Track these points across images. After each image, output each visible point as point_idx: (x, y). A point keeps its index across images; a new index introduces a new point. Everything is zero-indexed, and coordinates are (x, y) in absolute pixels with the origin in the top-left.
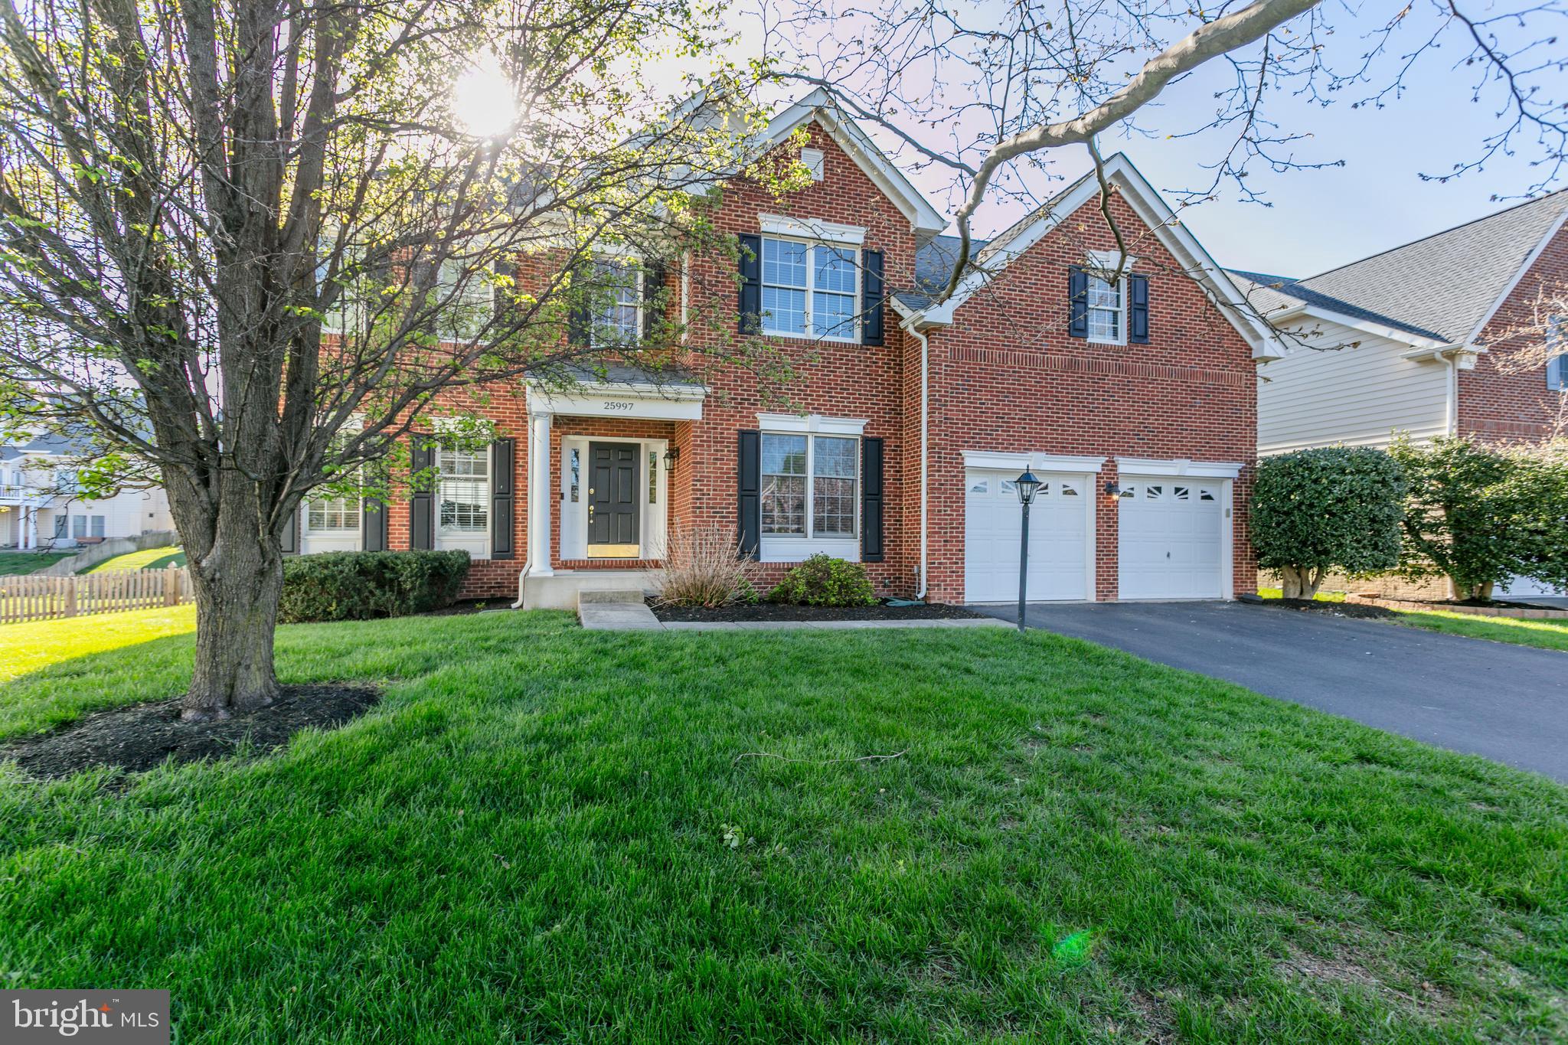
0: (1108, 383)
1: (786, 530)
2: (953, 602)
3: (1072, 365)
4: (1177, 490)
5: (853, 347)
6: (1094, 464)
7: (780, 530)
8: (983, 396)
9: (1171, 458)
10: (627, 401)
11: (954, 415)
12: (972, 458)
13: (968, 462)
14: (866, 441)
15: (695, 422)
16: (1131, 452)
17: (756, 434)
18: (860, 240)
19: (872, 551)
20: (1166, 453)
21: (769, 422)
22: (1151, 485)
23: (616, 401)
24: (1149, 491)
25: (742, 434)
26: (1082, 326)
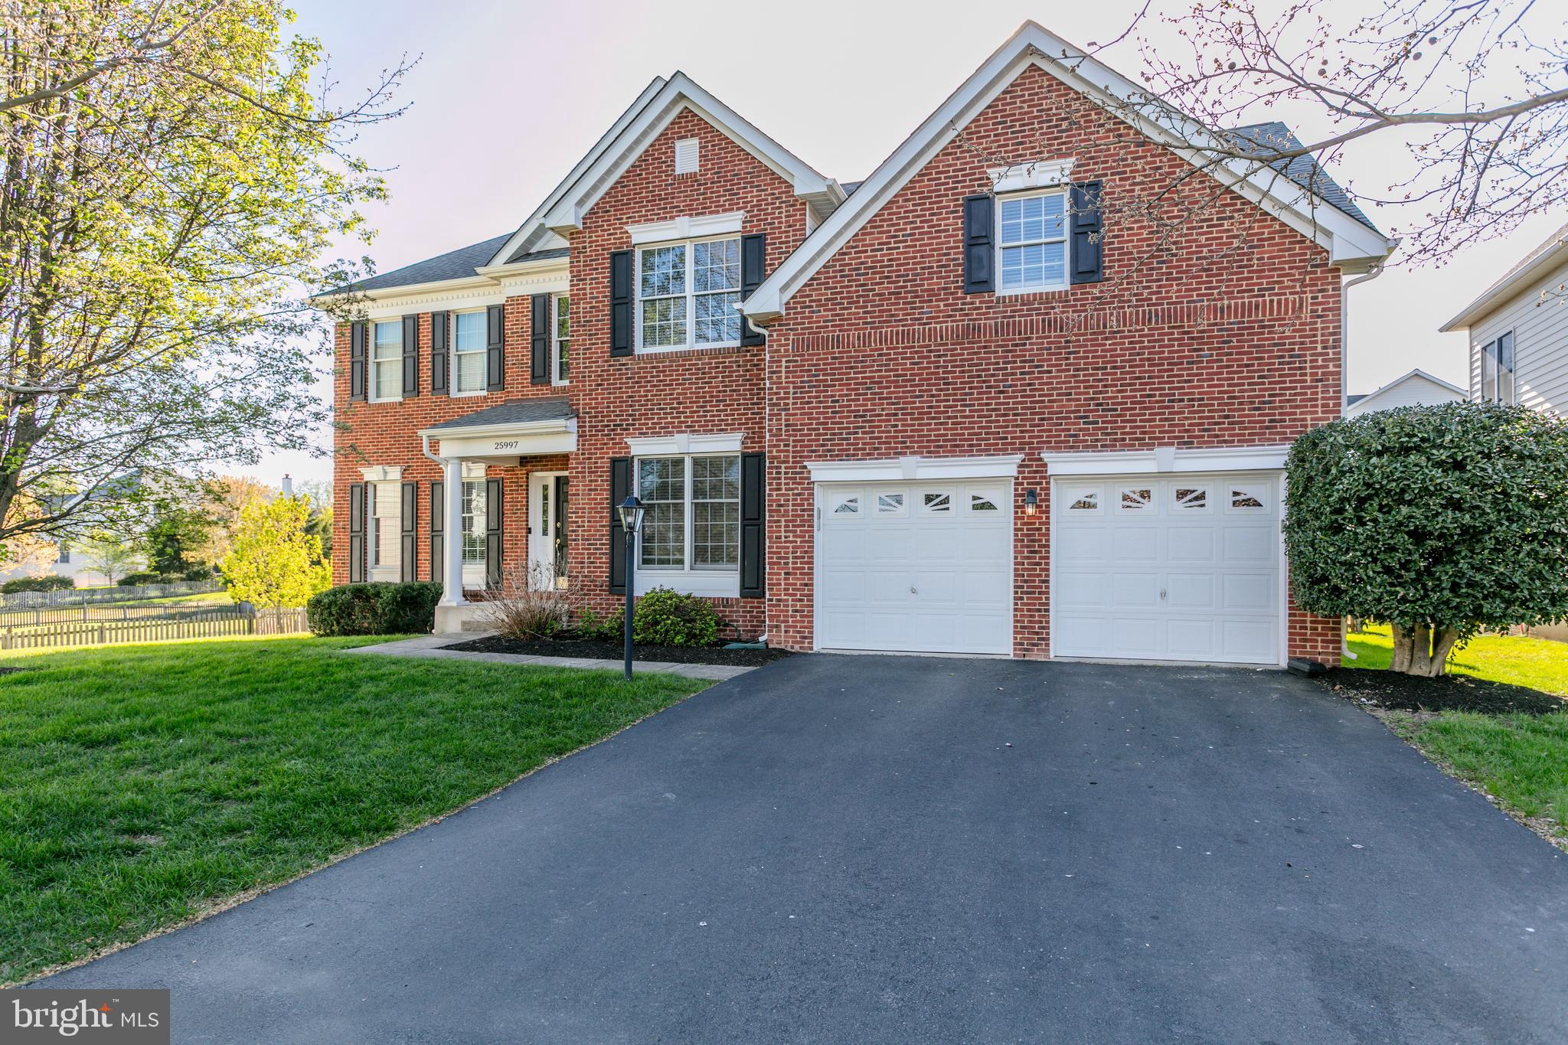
0: (1031, 348)
1: (668, 562)
2: (797, 647)
3: (971, 332)
4: (1181, 495)
5: (729, 351)
6: (1007, 466)
7: (661, 562)
8: (837, 391)
9: (1150, 446)
10: (513, 440)
11: (798, 420)
12: (820, 471)
13: (815, 476)
14: (745, 456)
15: (572, 453)
16: (1071, 444)
17: (628, 461)
18: (738, 226)
19: (753, 586)
20: (1144, 441)
21: (641, 447)
22: (1132, 488)
23: (504, 440)
24: (1125, 498)
25: (614, 461)
26: (983, 276)
